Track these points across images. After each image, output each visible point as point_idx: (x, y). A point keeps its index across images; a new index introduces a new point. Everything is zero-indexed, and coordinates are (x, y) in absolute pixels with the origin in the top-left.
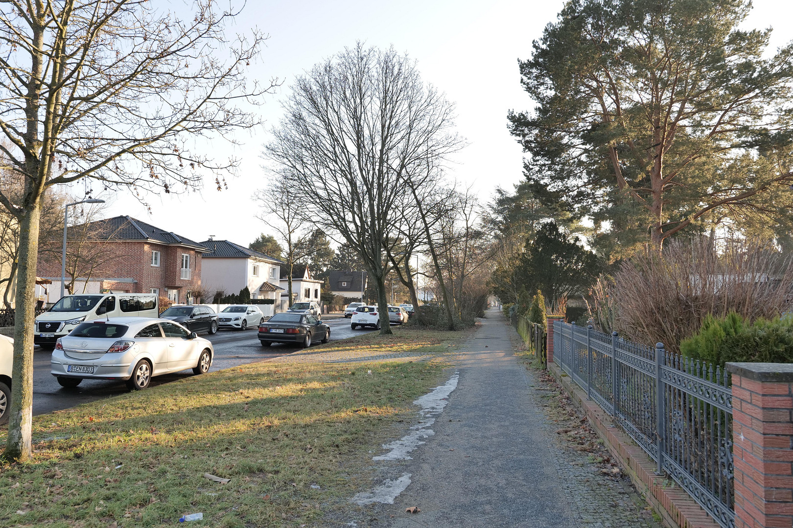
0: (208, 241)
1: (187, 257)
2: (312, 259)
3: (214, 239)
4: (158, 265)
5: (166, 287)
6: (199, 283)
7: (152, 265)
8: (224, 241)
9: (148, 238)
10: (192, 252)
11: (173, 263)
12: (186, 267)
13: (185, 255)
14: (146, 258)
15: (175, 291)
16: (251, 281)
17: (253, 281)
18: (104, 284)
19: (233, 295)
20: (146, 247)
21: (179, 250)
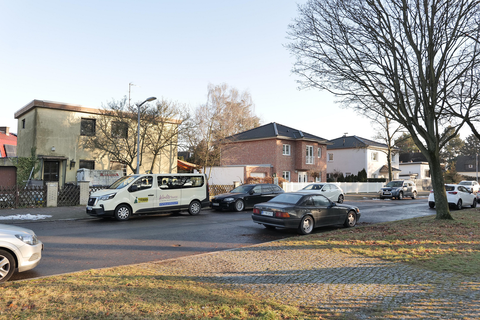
0: (343, 137)
1: (311, 148)
2: (445, 148)
3: (347, 135)
4: (289, 155)
5: (296, 170)
6: (326, 166)
7: (283, 154)
8: (353, 136)
9: (277, 135)
10: (316, 144)
11: (300, 153)
12: (311, 155)
13: (309, 146)
14: (278, 149)
15: (304, 173)
16: (371, 164)
17: (372, 164)
18: (247, 168)
19: (353, 175)
20: (278, 142)
21: (303, 143)
